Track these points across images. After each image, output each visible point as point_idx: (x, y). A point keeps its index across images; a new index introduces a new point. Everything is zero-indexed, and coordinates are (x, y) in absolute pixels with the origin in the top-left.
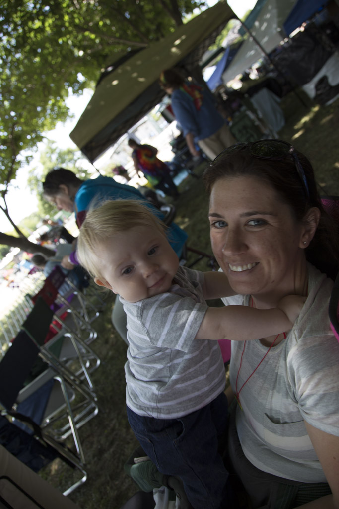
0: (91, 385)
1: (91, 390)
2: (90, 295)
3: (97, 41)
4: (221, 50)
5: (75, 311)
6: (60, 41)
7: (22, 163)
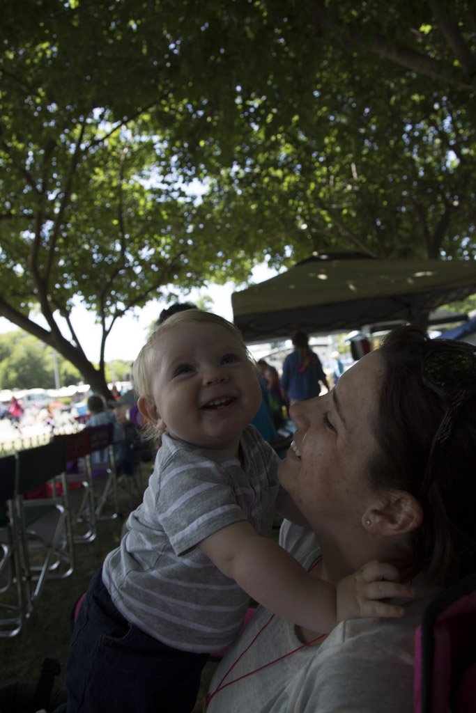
0: (36, 592)
1: (32, 598)
2: (124, 488)
3: (330, 226)
4: (464, 318)
5: (91, 490)
6: (291, 202)
7: (161, 297)
